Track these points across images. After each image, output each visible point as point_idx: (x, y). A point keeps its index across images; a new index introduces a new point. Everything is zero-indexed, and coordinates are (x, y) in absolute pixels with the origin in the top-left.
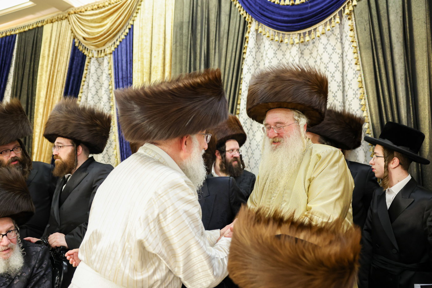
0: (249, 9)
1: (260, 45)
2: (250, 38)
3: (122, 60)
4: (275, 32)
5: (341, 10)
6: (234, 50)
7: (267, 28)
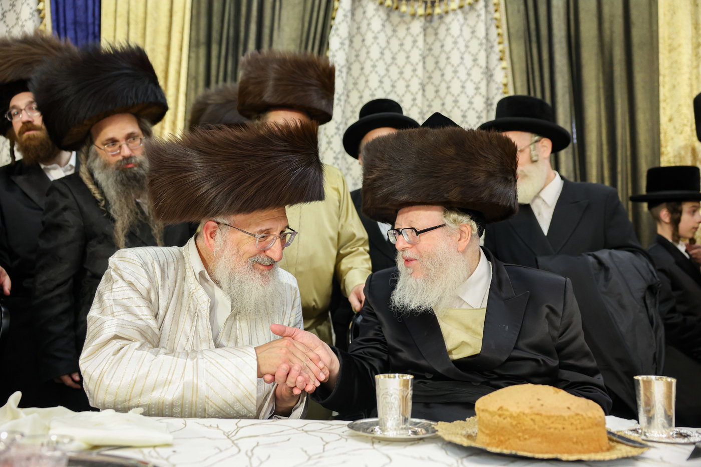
6: (316, 9)
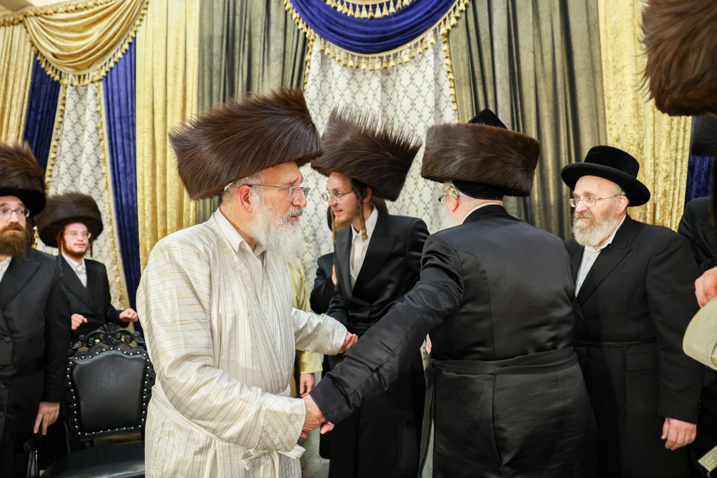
0: (311, 21)
1: (327, 71)
2: (312, 61)
3: (119, 90)
4: (348, 54)
5: (436, 29)
7: (337, 49)
